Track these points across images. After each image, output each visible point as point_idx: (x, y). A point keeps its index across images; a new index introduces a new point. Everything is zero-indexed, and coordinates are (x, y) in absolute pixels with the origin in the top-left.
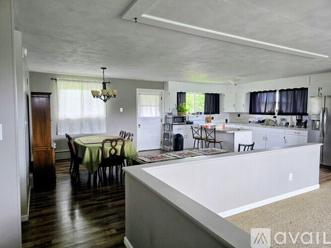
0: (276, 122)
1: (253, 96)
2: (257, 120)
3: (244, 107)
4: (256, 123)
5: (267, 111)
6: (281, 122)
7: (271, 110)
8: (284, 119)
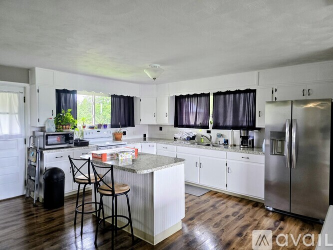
0: (210, 139)
1: (179, 101)
2: (186, 137)
3: (167, 118)
4: (184, 140)
5: (198, 123)
6: (217, 139)
7: (204, 121)
8: (222, 135)
